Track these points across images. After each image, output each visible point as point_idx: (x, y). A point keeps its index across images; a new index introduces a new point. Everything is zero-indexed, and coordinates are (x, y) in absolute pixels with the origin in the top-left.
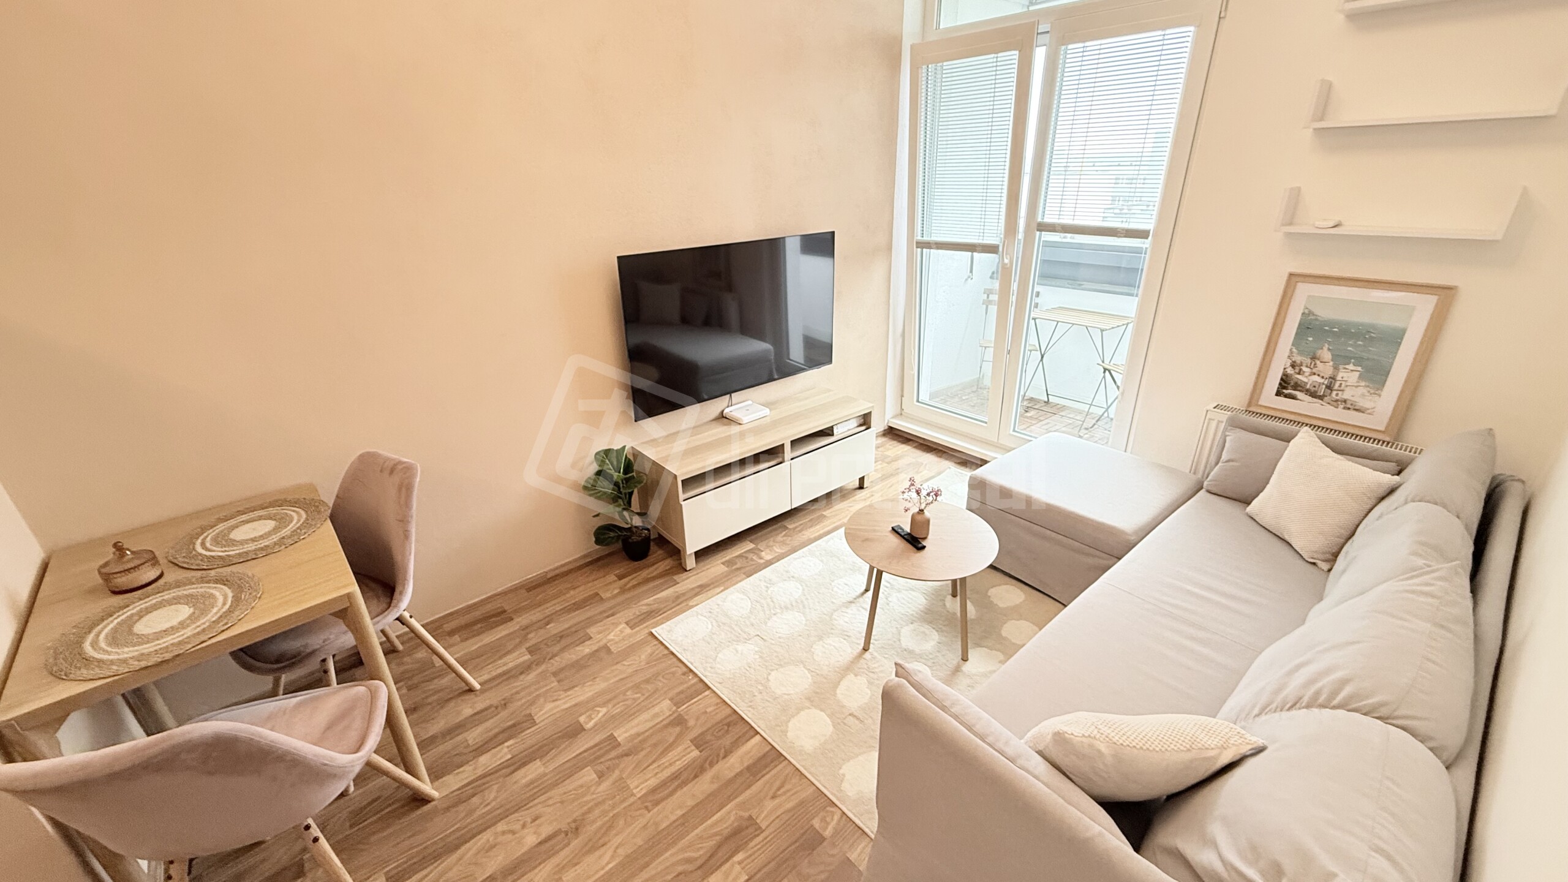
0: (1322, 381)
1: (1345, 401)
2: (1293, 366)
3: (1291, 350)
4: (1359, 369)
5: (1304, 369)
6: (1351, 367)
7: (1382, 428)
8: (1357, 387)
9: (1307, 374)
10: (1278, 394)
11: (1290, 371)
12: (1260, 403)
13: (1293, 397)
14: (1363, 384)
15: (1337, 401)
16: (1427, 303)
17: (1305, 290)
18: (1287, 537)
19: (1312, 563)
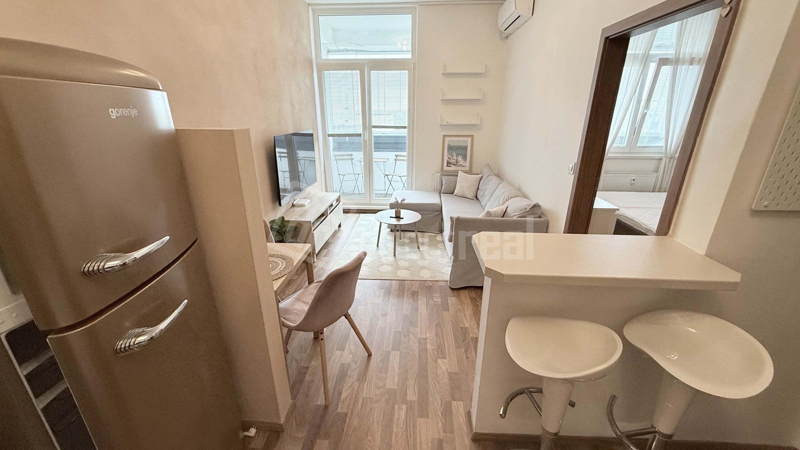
0: (455, 161)
1: (460, 165)
2: (449, 159)
3: (447, 154)
5: (451, 159)
6: (460, 156)
7: (468, 170)
8: (462, 161)
10: (447, 166)
11: (448, 160)
12: (444, 169)
13: (450, 166)
15: (458, 165)
16: (469, 139)
17: (447, 139)
18: (466, 196)
19: (473, 199)
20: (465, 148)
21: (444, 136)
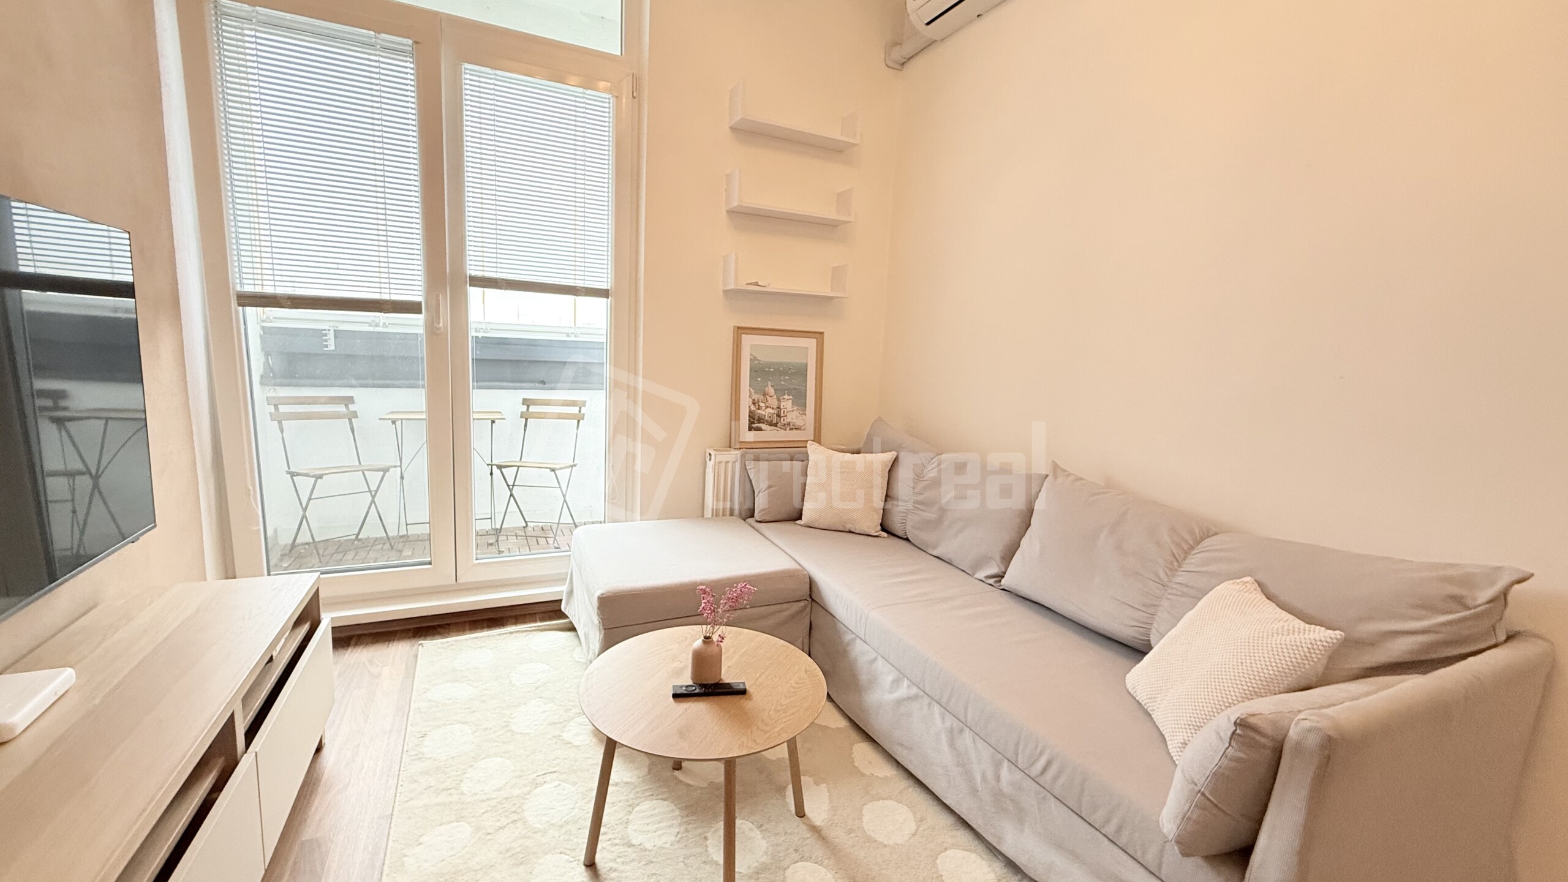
0: (772, 411)
1: (789, 424)
3: (750, 391)
4: (791, 397)
8: (793, 411)
9: (763, 408)
10: (750, 429)
11: (753, 408)
12: (741, 440)
14: (795, 408)
16: (811, 343)
17: (747, 340)
18: (849, 527)
19: (879, 537)
21: (740, 330)
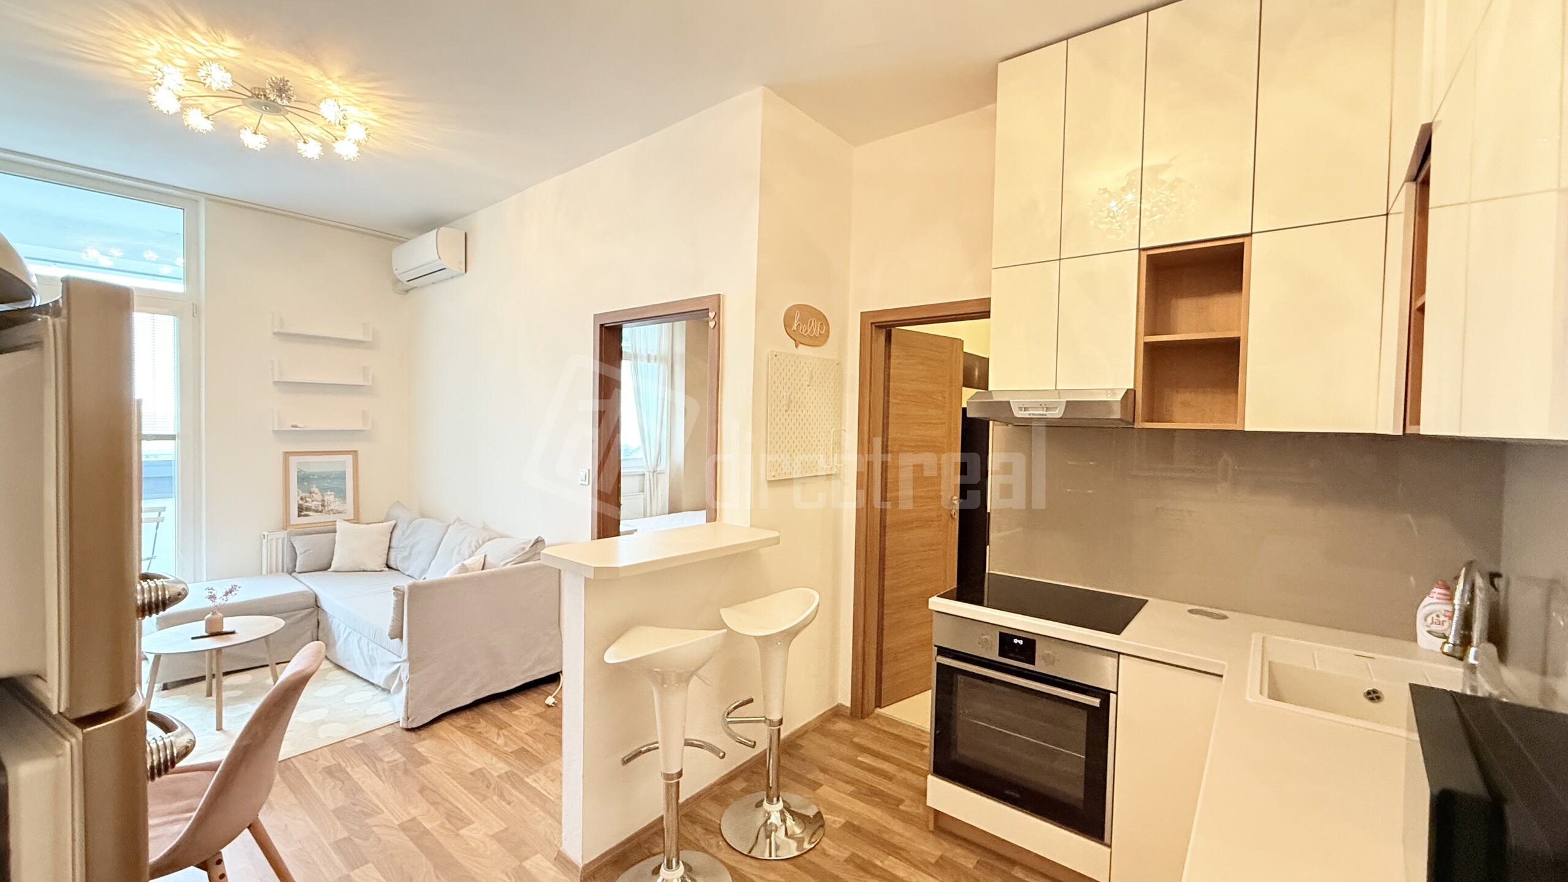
0: (317, 503)
1: (332, 510)
2: (302, 499)
3: (298, 492)
4: (333, 493)
5: (308, 499)
6: (329, 493)
7: (352, 518)
8: (335, 502)
10: (299, 516)
11: (301, 502)
12: (291, 524)
13: (308, 515)
14: (337, 500)
15: (328, 511)
16: (349, 459)
17: (293, 460)
18: (362, 568)
19: (381, 571)
20: (342, 476)
21: (287, 454)
